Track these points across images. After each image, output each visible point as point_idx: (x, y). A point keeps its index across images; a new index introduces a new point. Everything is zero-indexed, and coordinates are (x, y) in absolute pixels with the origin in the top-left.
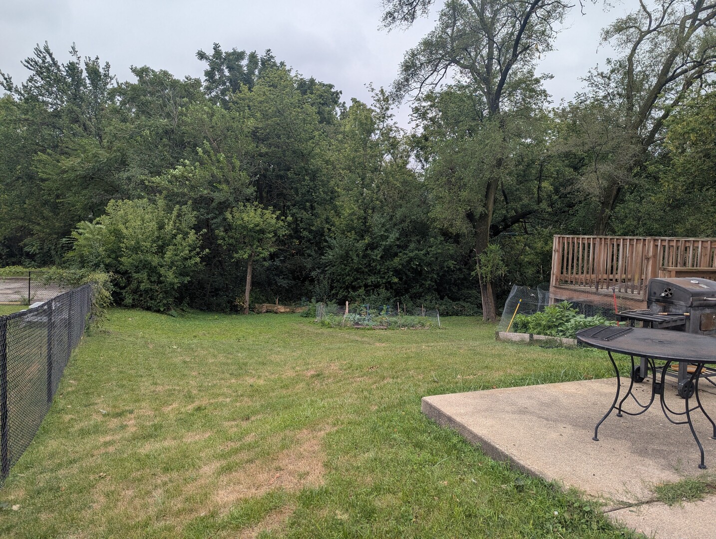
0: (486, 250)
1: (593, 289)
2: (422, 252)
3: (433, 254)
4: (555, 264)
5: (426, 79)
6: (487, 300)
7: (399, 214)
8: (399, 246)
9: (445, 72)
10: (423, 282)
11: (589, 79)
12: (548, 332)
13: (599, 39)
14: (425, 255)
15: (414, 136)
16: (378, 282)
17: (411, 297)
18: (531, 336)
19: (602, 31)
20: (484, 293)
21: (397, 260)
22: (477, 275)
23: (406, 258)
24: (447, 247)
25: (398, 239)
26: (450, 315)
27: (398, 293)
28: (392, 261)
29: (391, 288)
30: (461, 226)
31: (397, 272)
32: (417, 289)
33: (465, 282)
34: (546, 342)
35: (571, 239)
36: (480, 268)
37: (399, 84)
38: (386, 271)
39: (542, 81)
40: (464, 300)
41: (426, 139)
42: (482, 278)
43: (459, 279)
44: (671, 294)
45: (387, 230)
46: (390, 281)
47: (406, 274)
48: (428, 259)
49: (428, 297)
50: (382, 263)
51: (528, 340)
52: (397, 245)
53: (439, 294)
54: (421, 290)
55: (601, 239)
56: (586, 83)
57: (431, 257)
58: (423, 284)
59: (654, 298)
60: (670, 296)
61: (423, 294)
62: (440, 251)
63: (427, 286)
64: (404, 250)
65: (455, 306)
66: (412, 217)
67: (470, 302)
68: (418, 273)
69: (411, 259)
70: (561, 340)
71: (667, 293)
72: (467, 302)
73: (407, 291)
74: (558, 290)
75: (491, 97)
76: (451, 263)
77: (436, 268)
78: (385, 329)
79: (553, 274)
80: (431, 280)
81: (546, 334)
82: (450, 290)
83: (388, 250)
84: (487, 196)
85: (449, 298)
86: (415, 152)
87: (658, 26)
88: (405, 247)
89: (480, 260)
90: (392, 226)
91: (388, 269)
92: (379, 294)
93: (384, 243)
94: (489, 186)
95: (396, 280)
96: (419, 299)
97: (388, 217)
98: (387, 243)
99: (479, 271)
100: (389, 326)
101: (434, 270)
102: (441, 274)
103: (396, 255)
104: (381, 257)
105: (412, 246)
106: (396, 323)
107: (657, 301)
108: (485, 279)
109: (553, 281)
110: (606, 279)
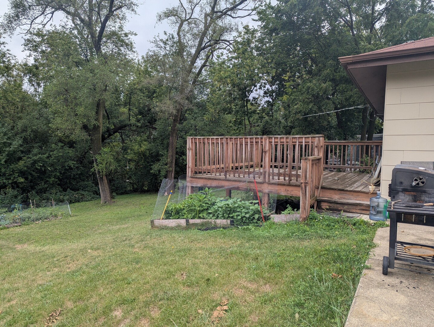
0: (100, 152)
1: (223, 176)
2: (45, 156)
3: (55, 157)
4: (190, 160)
5: (35, 18)
6: (104, 188)
7: (20, 124)
8: (22, 152)
9: (52, 17)
10: (48, 179)
11: (155, 42)
12: (201, 215)
13: (156, 19)
14: (48, 157)
15: (26, 65)
16: (4, 183)
17: (37, 193)
18: (187, 221)
19: (157, 15)
20: (101, 183)
21: (21, 163)
22: (95, 170)
23: (30, 161)
24: (67, 151)
25: (21, 146)
26: (73, 203)
27: (24, 190)
28: (17, 164)
29: (18, 187)
30: (79, 135)
31: (22, 173)
32: (42, 185)
33: (81, 176)
34: (202, 225)
35: (202, 139)
36: (97, 165)
37: (9, 17)
38: (11, 173)
39: (130, 36)
40: (82, 189)
41: (37, 68)
42: (99, 172)
43: (77, 174)
44: (423, 183)
45: (9, 138)
46: (16, 182)
47: (31, 174)
48: (50, 161)
49: (54, 191)
50: (6, 166)
51: (185, 224)
52: (21, 151)
53: (62, 188)
54: (46, 186)
55: (227, 138)
56: (154, 45)
57: (53, 159)
58: (48, 181)
59: (400, 188)
60: (421, 184)
61: (48, 189)
62: (61, 154)
63: (51, 182)
64: (27, 154)
65: (76, 195)
66: (34, 127)
67: (87, 190)
68: (43, 173)
69: (35, 162)
70: (215, 222)
71: (417, 182)
72: (85, 191)
73: (33, 188)
74: (194, 179)
75: (94, 39)
76: (71, 163)
77: (59, 167)
78: (20, 226)
79: (189, 167)
80: (55, 177)
81: (200, 218)
82: (70, 183)
83: (12, 155)
84: (97, 113)
85: (71, 189)
86: (28, 77)
87: (190, 18)
88: (29, 152)
89: (96, 160)
90: (14, 135)
91: (13, 171)
92: (6, 194)
93: (8, 149)
94: (98, 105)
95: (22, 180)
96: (45, 193)
97: (10, 127)
98: (11, 149)
99: (96, 168)
100: (23, 221)
101: (56, 169)
102: (62, 172)
103: (20, 159)
104: (6, 162)
105: (35, 151)
106: (29, 218)
107: (405, 190)
108: (101, 173)
109: (189, 173)
110: (218, 168)
